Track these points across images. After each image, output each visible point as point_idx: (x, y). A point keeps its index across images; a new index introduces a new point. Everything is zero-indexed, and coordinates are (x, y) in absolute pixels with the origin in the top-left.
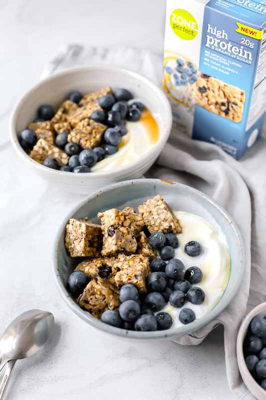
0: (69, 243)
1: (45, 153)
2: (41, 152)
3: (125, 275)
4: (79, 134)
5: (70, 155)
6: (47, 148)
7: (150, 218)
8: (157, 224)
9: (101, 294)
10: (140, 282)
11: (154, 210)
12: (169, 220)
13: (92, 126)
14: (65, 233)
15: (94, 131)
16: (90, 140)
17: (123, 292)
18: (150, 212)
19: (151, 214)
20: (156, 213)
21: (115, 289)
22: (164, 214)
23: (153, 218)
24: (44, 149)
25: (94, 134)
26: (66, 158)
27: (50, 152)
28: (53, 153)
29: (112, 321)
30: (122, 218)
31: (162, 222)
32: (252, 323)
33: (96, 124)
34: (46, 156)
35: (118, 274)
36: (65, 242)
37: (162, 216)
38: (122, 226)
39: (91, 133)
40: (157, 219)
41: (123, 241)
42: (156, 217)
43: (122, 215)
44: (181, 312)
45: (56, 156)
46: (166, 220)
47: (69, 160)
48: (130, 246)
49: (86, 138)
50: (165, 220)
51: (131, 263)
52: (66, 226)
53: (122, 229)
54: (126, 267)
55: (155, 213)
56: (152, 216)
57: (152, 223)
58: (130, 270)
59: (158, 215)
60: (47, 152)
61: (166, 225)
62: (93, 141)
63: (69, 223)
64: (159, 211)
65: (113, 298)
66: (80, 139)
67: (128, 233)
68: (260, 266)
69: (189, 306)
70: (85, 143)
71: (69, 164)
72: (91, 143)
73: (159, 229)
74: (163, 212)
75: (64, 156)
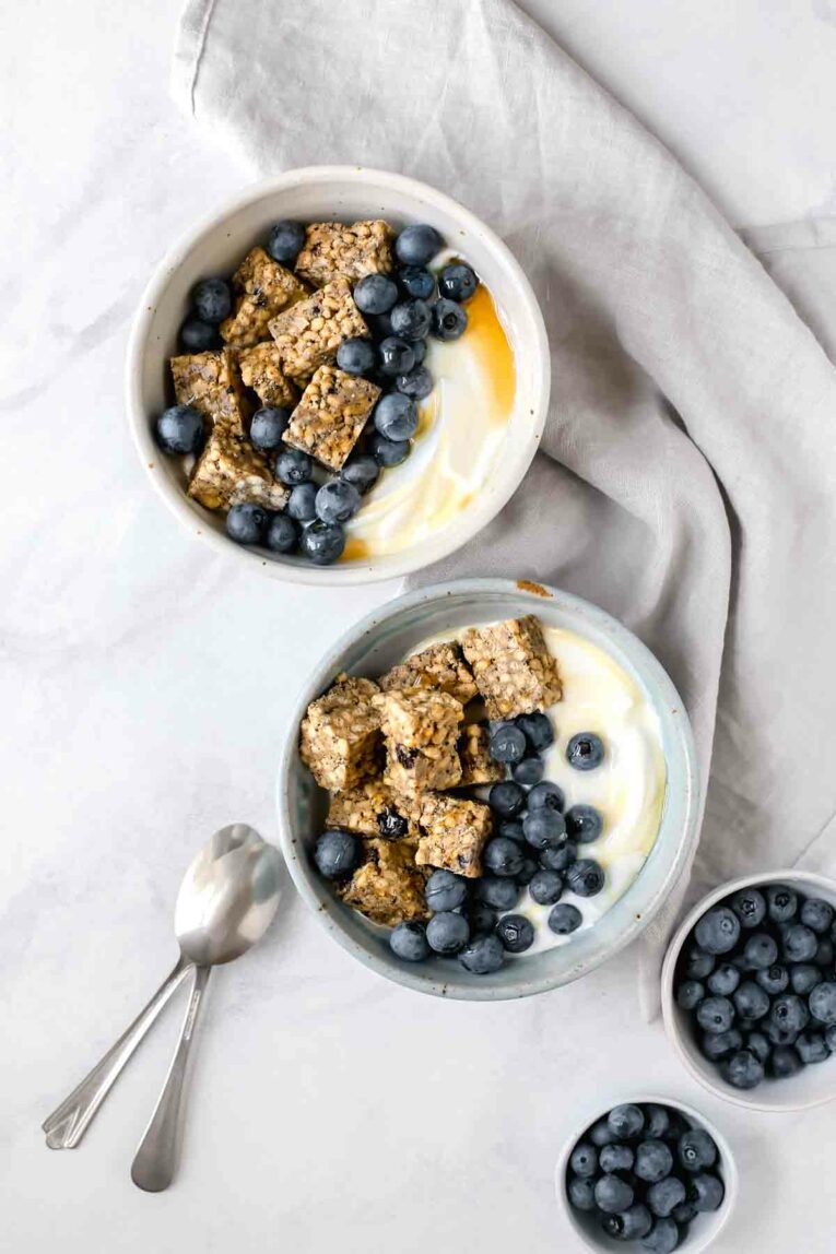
0: (308, 757)
1: (228, 485)
2: (217, 482)
3: (438, 851)
4: (309, 429)
5: (288, 488)
6: (231, 474)
7: (491, 678)
8: (506, 698)
9: (386, 895)
10: (470, 871)
11: (501, 658)
12: (535, 696)
13: (342, 392)
14: (300, 738)
15: (347, 412)
16: (338, 445)
17: (434, 884)
18: (492, 662)
19: (493, 667)
20: (504, 667)
21: (417, 878)
22: (523, 677)
23: (498, 678)
24: (224, 477)
25: (347, 419)
26: (281, 496)
27: (240, 484)
28: (248, 486)
29: (412, 957)
30: (430, 732)
31: (519, 696)
32: (697, 930)
33: (351, 384)
34: (233, 491)
35: (423, 843)
36: (301, 753)
37: (520, 682)
38: (431, 744)
39: (340, 420)
40: (507, 684)
41: (432, 776)
42: (505, 678)
43: (429, 726)
44: (553, 912)
45: (257, 490)
46: (528, 695)
47: (288, 499)
48: (447, 780)
49: (329, 441)
50: (524, 692)
51: (450, 822)
52: (301, 724)
53: (428, 752)
54: (438, 829)
55: (502, 667)
56: (496, 673)
57: (496, 691)
58: (447, 841)
59: (510, 672)
60: (234, 484)
61: (526, 705)
62: (347, 447)
63: (306, 716)
64: (512, 666)
65: (413, 899)
66: (315, 445)
67: (443, 754)
68: (736, 719)
69: (570, 898)
70: (328, 457)
71: (292, 509)
72: (341, 454)
73: (512, 710)
74: (520, 671)
75: (277, 491)
